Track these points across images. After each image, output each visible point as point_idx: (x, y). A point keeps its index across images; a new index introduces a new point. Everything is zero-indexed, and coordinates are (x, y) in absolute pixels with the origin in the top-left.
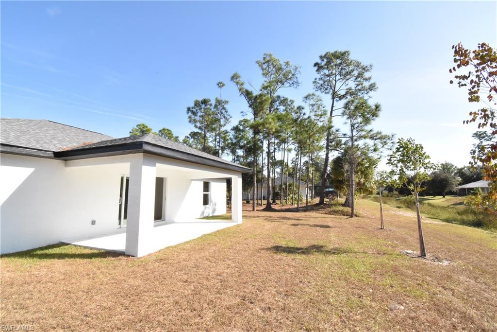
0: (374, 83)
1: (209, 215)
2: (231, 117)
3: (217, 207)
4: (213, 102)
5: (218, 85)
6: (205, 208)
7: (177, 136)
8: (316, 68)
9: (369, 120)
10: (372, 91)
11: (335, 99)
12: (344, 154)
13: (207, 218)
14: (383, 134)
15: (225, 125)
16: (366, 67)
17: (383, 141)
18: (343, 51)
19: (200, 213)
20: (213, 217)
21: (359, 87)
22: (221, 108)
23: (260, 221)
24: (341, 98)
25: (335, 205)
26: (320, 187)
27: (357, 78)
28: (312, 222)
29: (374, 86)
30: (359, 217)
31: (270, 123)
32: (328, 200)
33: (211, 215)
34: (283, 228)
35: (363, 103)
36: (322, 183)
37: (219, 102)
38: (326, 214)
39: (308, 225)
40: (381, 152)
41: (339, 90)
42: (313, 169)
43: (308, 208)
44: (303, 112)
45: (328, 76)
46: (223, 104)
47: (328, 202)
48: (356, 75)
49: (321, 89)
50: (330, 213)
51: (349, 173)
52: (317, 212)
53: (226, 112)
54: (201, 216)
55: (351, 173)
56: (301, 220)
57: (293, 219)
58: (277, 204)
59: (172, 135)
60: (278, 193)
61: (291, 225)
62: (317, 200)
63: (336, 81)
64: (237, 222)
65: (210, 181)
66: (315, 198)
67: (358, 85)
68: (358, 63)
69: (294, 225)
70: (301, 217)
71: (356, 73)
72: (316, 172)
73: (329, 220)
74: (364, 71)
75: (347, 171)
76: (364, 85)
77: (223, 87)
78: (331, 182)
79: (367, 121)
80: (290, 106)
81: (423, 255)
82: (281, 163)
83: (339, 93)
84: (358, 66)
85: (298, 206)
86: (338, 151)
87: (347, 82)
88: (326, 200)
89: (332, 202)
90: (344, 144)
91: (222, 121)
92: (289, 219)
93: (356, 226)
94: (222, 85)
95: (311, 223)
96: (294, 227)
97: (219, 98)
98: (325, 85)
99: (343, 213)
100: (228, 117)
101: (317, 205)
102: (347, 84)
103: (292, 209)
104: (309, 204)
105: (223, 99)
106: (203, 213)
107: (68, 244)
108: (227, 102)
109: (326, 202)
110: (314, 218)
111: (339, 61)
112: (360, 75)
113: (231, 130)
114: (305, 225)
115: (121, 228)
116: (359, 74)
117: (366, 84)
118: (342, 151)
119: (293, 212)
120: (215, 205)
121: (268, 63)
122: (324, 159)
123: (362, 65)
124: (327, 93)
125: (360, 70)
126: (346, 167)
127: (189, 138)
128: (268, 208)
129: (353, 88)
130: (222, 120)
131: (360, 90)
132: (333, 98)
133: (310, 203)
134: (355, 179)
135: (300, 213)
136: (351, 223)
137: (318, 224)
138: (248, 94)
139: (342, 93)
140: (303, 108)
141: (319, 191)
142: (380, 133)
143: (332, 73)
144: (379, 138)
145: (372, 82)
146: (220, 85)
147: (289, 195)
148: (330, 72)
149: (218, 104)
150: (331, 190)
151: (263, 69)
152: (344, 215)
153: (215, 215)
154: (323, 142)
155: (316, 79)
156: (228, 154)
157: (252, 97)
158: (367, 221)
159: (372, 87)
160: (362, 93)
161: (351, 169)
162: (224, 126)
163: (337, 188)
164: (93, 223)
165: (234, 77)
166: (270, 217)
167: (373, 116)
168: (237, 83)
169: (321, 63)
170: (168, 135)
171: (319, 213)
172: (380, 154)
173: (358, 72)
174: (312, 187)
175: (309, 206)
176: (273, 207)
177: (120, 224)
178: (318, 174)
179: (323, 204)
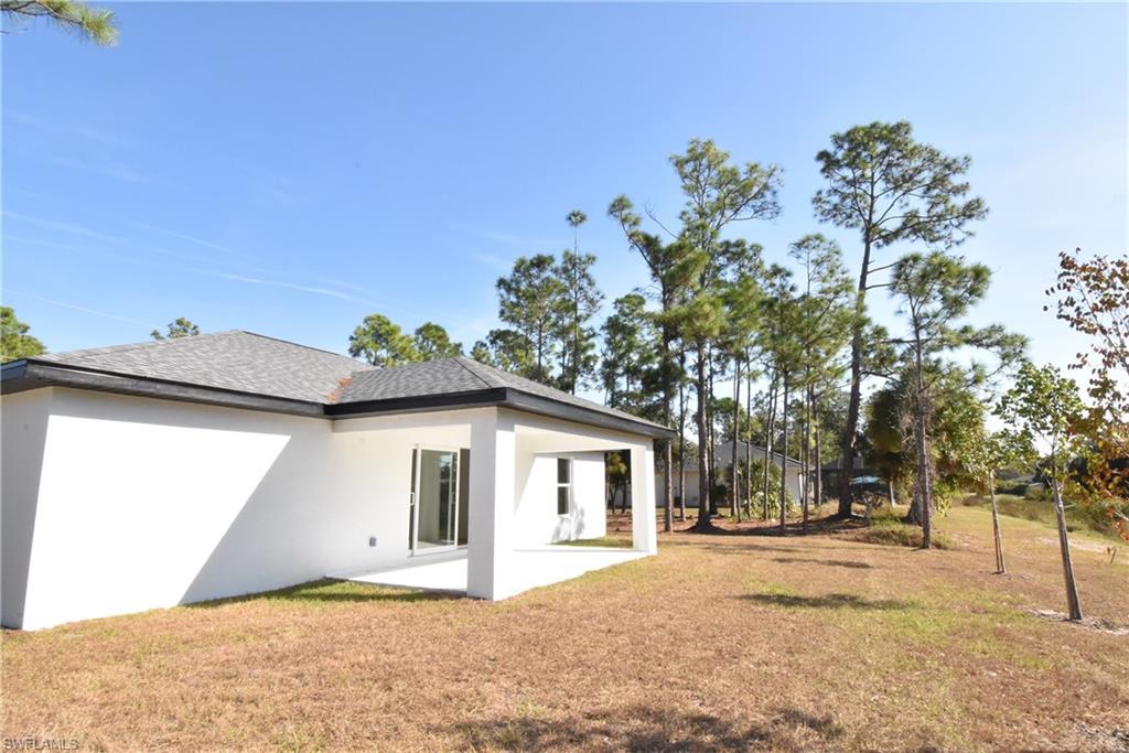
0: (978, 200)
1: (569, 537)
2: (602, 297)
3: (585, 520)
4: (559, 263)
5: (570, 219)
6: (563, 520)
7: (457, 342)
8: (821, 165)
9: (961, 304)
10: (974, 219)
11: (872, 244)
12: (901, 387)
13: (567, 542)
14: (1009, 331)
15: (588, 315)
16: (955, 161)
17: (1008, 349)
18: (893, 123)
19: (552, 532)
20: (578, 542)
21: (940, 209)
22: (578, 274)
23: (696, 551)
24: (889, 238)
25: (882, 519)
26: (838, 471)
27: (929, 189)
28: (823, 555)
29: (979, 207)
30: (945, 549)
31: (706, 316)
32: (864, 507)
33: (573, 539)
34: (754, 565)
35: (940, 265)
36: (845, 460)
37: (571, 260)
38: (858, 541)
39: (815, 561)
40: (995, 384)
41: (882, 220)
42: (817, 423)
43: (806, 528)
44: (790, 284)
45: (853, 183)
46: (583, 266)
47: (862, 512)
48: (927, 182)
49: (834, 216)
50: (867, 539)
51: (913, 437)
52: (834, 535)
53: (591, 284)
54: (553, 538)
55: (919, 435)
56: (796, 551)
57: (775, 550)
58: (722, 517)
59: (448, 340)
60: (722, 487)
61: (774, 560)
62: (832, 507)
63: (872, 197)
64: (647, 551)
65: (571, 458)
66: (824, 501)
67: (934, 205)
68: (932, 152)
69: (781, 561)
70: (792, 546)
71: (927, 176)
72: (827, 431)
73: (866, 553)
74: (947, 172)
75: (909, 432)
76: (950, 205)
77: (580, 225)
78: (870, 460)
79: (954, 306)
80: (750, 259)
81: (1075, 615)
82: (730, 407)
83: (882, 227)
84: (932, 160)
85: (782, 520)
86: (886, 376)
87: (905, 199)
88: (856, 506)
89: (875, 513)
90: (902, 359)
91: (582, 308)
92: (764, 549)
93: (934, 565)
94: (578, 218)
95: (818, 557)
96: (780, 565)
97: (572, 251)
98: (846, 207)
99: (904, 541)
100: (597, 297)
101: (832, 519)
102: (907, 204)
103: (767, 529)
104: (810, 518)
105: (581, 252)
106: (558, 532)
107: (342, 581)
108: (591, 259)
109: (855, 511)
110: (828, 548)
111: (881, 147)
112: (938, 181)
113: (603, 328)
114: (805, 561)
115: (412, 555)
116: (934, 180)
117: (959, 201)
118: (897, 377)
119: (770, 535)
120: (582, 513)
121: (695, 163)
122: (845, 394)
123: (942, 156)
124: (852, 225)
125: (937, 169)
126: (907, 420)
127: (485, 345)
128: (703, 527)
129: (923, 214)
130: (580, 306)
131: (940, 217)
132: (867, 241)
133: (813, 514)
134: (932, 451)
135: (787, 538)
136: (923, 560)
137: (839, 560)
138: (649, 245)
139: (892, 225)
140: (788, 274)
141: (835, 483)
142: (1000, 329)
143: (863, 175)
144: (998, 343)
145: (970, 196)
146: (576, 218)
147: (753, 493)
148: (858, 173)
149: (570, 267)
150: (870, 479)
151: (684, 177)
152: (906, 544)
153: (582, 537)
154: (844, 354)
155: (820, 193)
156: (586, 386)
157: (660, 251)
158: (964, 556)
159: (971, 210)
160: (946, 227)
161: (920, 425)
162: (585, 319)
163: (886, 474)
164: (372, 542)
165: (619, 206)
166: (717, 545)
167: (971, 294)
168: (624, 221)
169: (836, 153)
170: (439, 342)
171: (839, 539)
172: (991, 388)
173: (932, 174)
174: (816, 471)
175: (810, 521)
176: (714, 525)
177: (411, 547)
178: (831, 435)
179: (850, 516)
